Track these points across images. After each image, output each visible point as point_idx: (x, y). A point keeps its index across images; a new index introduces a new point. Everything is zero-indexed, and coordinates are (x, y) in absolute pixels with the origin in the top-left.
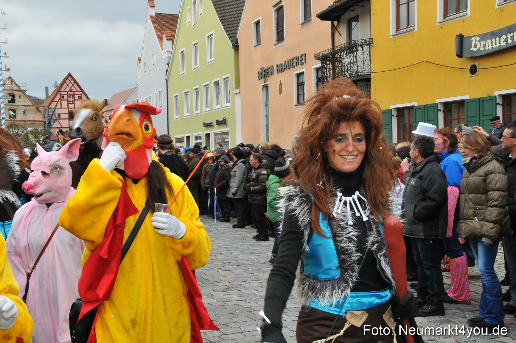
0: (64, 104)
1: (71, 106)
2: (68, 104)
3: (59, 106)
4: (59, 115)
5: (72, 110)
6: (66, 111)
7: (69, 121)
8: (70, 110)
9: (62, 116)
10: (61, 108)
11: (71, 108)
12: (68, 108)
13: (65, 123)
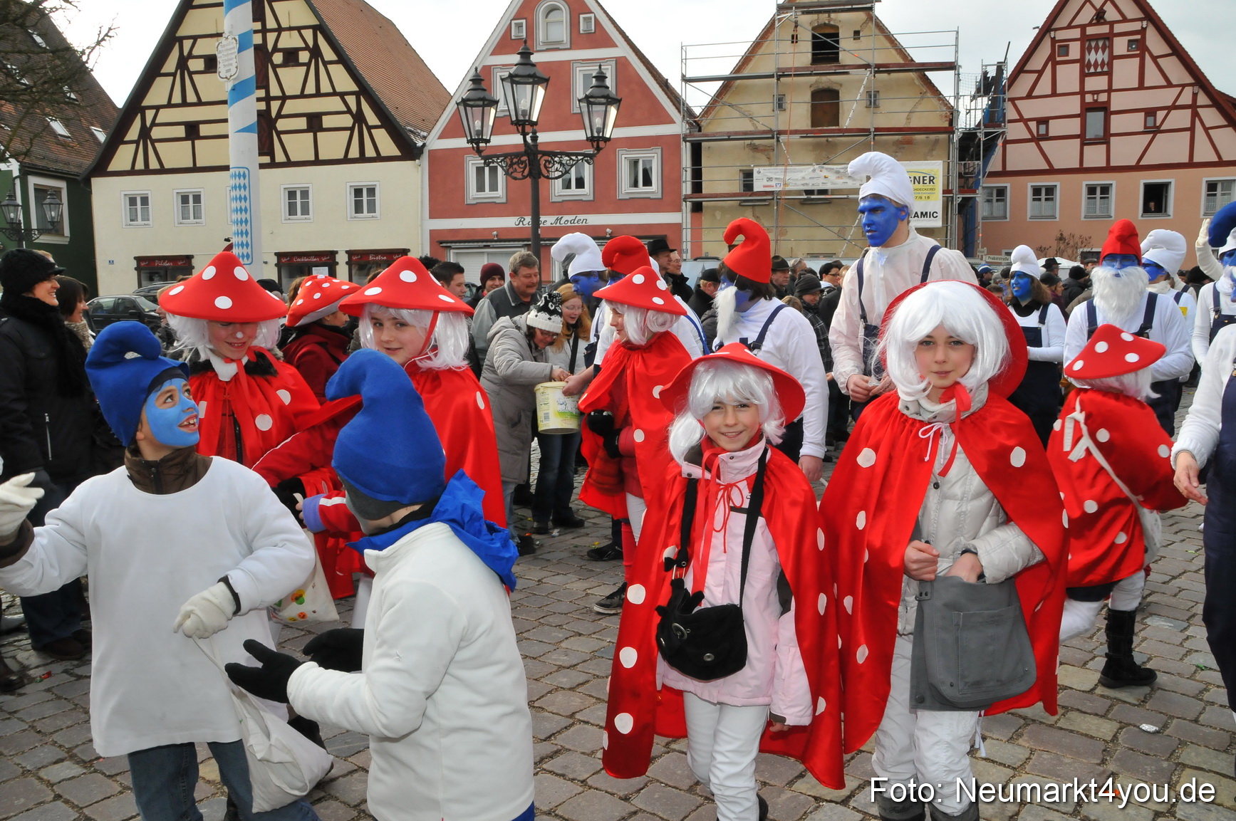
0: (1068, 76)
1: (1095, 83)
2: (1083, 76)
3: (1044, 86)
4: (1044, 121)
5: (1096, 101)
6: (1074, 105)
7: (1083, 145)
8: (1089, 98)
9: (1056, 128)
10: (1054, 94)
11: (1093, 93)
12: (1082, 93)
13: (1064, 154)
